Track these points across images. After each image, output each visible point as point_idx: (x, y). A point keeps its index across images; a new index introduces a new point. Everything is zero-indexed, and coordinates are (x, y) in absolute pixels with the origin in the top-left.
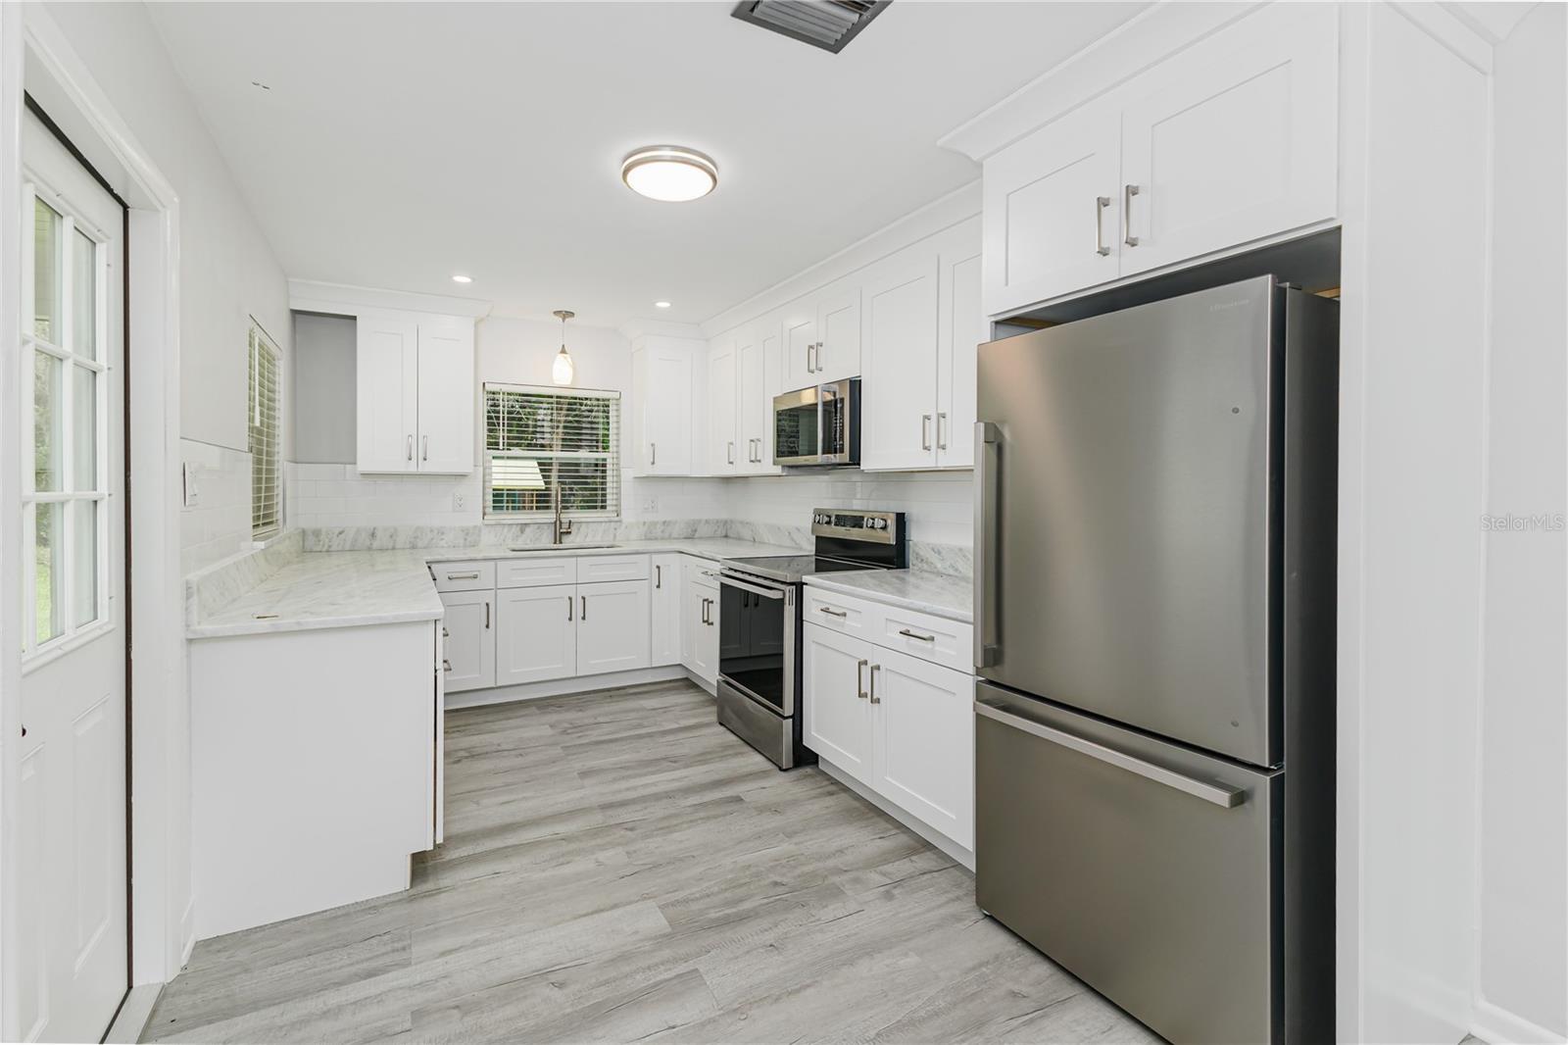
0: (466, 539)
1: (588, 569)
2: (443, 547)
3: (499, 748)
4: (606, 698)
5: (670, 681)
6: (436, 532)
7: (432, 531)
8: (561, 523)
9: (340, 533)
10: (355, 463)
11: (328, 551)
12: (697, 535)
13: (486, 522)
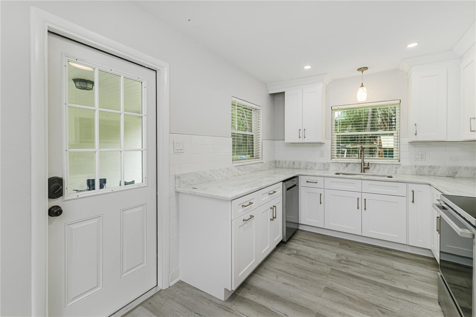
0: (324, 167)
1: (367, 186)
2: (316, 169)
3: (308, 256)
4: (375, 251)
5: (424, 257)
6: (313, 164)
7: (312, 163)
8: (364, 163)
9: (285, 162)
10: (284, 140)
11: (282, 168)
12: (457, 175)
13: (332, 161)
